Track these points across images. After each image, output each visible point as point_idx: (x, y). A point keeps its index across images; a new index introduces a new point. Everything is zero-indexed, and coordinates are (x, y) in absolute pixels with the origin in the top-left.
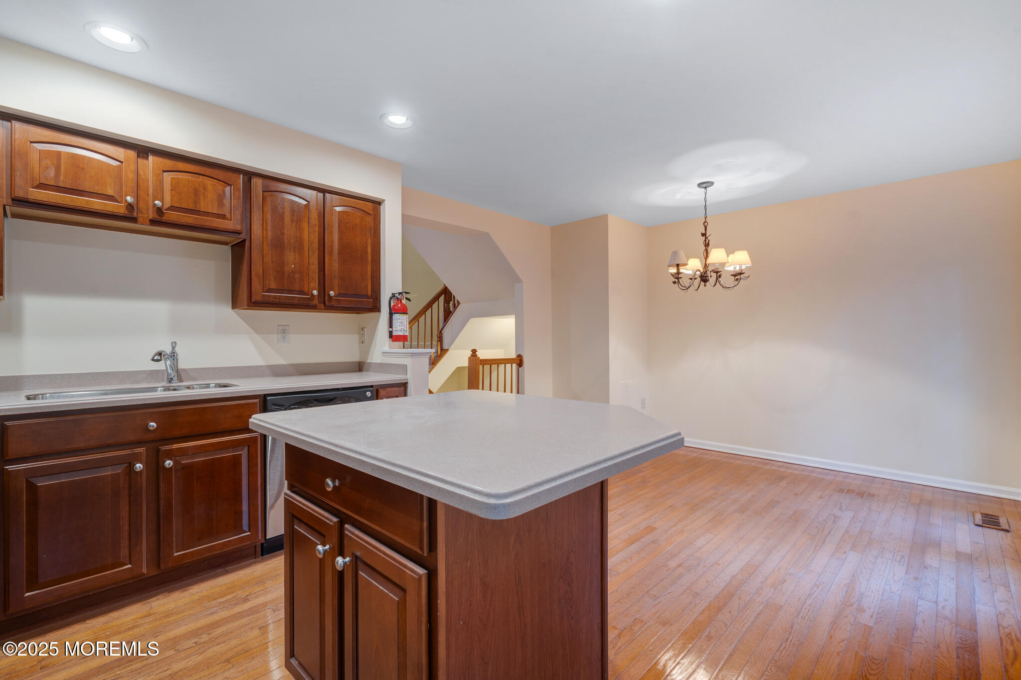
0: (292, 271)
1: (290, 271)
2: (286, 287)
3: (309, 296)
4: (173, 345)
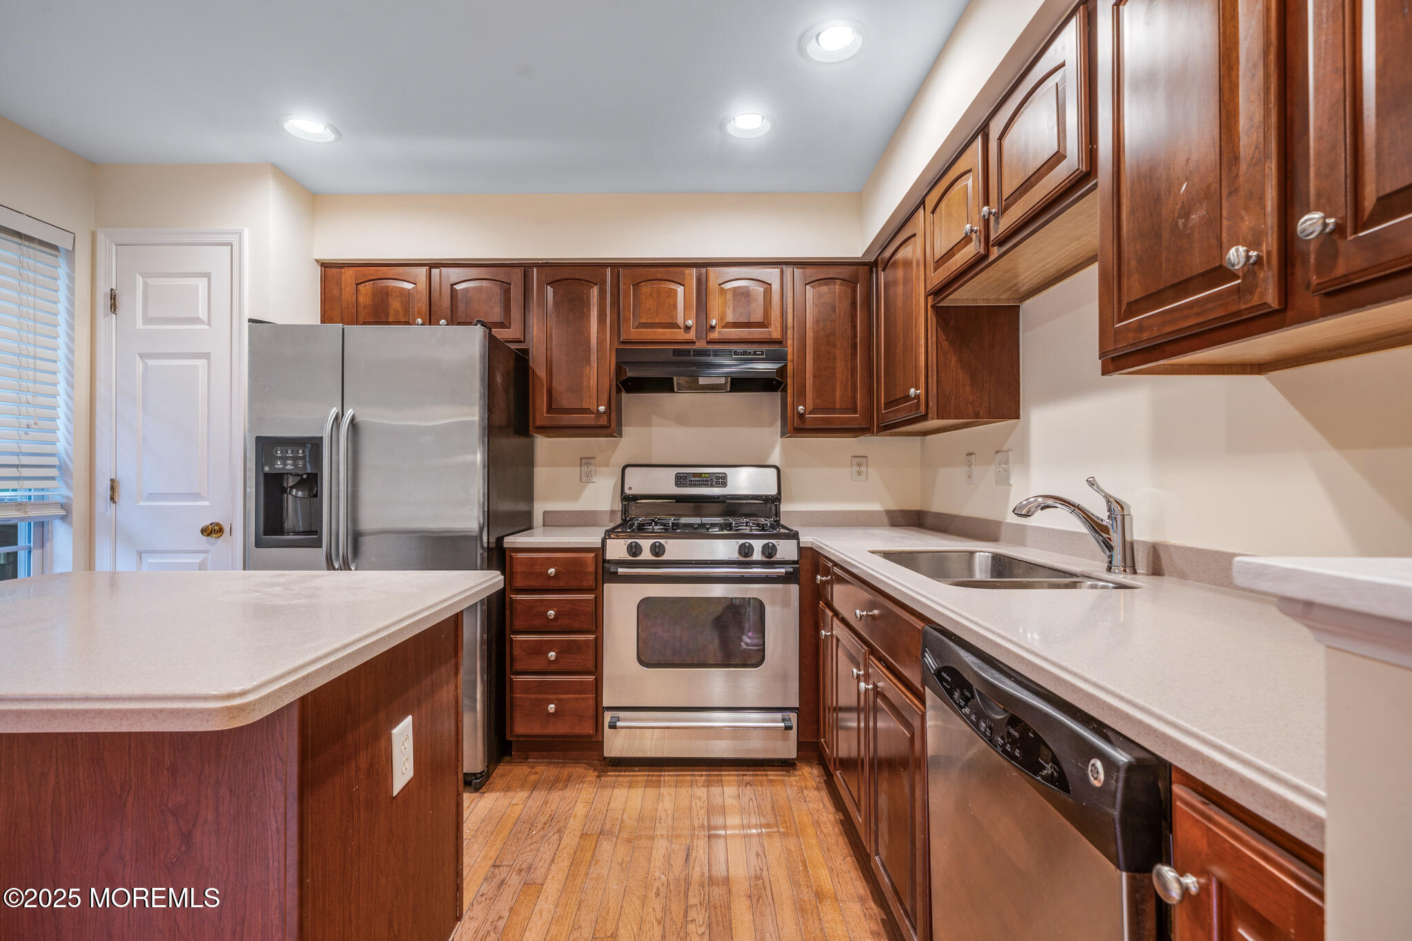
1: (1176, 213)
2: (1167, 279)
3: (1239, 281)
4: (1092, 483)
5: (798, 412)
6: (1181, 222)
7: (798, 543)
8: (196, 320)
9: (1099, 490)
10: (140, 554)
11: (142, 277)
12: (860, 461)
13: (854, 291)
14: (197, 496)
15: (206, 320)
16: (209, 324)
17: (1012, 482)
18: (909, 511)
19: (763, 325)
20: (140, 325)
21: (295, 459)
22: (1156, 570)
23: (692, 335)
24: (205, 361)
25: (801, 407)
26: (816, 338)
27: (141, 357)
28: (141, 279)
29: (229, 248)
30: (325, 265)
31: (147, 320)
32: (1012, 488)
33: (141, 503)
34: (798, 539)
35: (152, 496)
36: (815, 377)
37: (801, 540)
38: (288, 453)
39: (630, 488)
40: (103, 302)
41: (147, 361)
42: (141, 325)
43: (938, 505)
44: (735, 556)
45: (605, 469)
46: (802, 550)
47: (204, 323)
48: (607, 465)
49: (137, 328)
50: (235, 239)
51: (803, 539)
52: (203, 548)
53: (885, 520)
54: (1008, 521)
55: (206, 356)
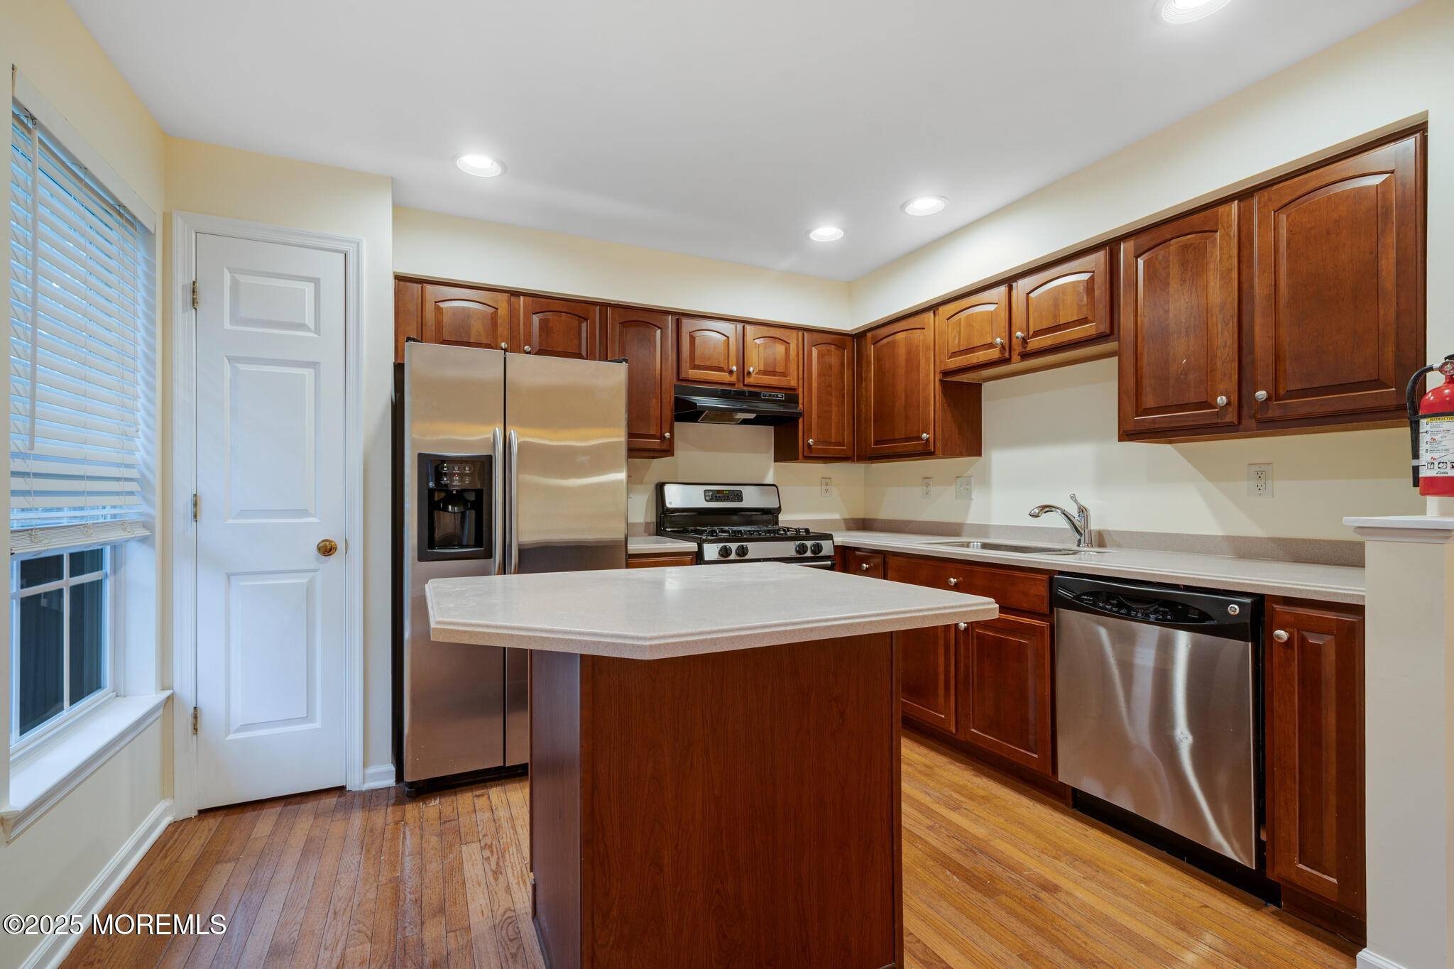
0: (1184, 370)
1: (1179, 372)
2: (1173, 401)
3: (1217, 410)
4: (1073, 498)
5: (809, 444)
6: (1182, 377)
7: (833, 542)
8: (302, 326)
9: (1076, 501)
10: (229, 576)
11: (230, 272)
12: (826, 481)
13: (843, 355)
14: (304, 513)
15: (312, 326)
16: (317, 330)
17: (973, 497)
18: (858, 519)
19: (784, 374)
20: (227, 325)
21: (462, 475)
22: (1102, 544)
23: (733, 379)
24: (311, 371)
25: (811, 440)
26: (819, 388)
27: (229, 360)
28: (229, 274)
29: (343, 255)
30: (399, 278)
31: (235, 320)
32: (973, 502)
33: (230, 521)
34: (832, 539)
35: (243, 514)
36: (819, 417)
37: (835, 540)
38: (454, 469)
39: (670, 503)
40: (180, 296)
41: (238, 365)
42: (229, 325)
43: (884, 514)
44: (793, 554)
45: (639, 486)
46: (836, 548)
47: (309, 330)
48: (641, 482)
49: (226, 328)
50: (351, 248)
51: (835, 539)
52: (312, 567)
53: (843, 526)
54: (969, 522)
55: (314, 365)
